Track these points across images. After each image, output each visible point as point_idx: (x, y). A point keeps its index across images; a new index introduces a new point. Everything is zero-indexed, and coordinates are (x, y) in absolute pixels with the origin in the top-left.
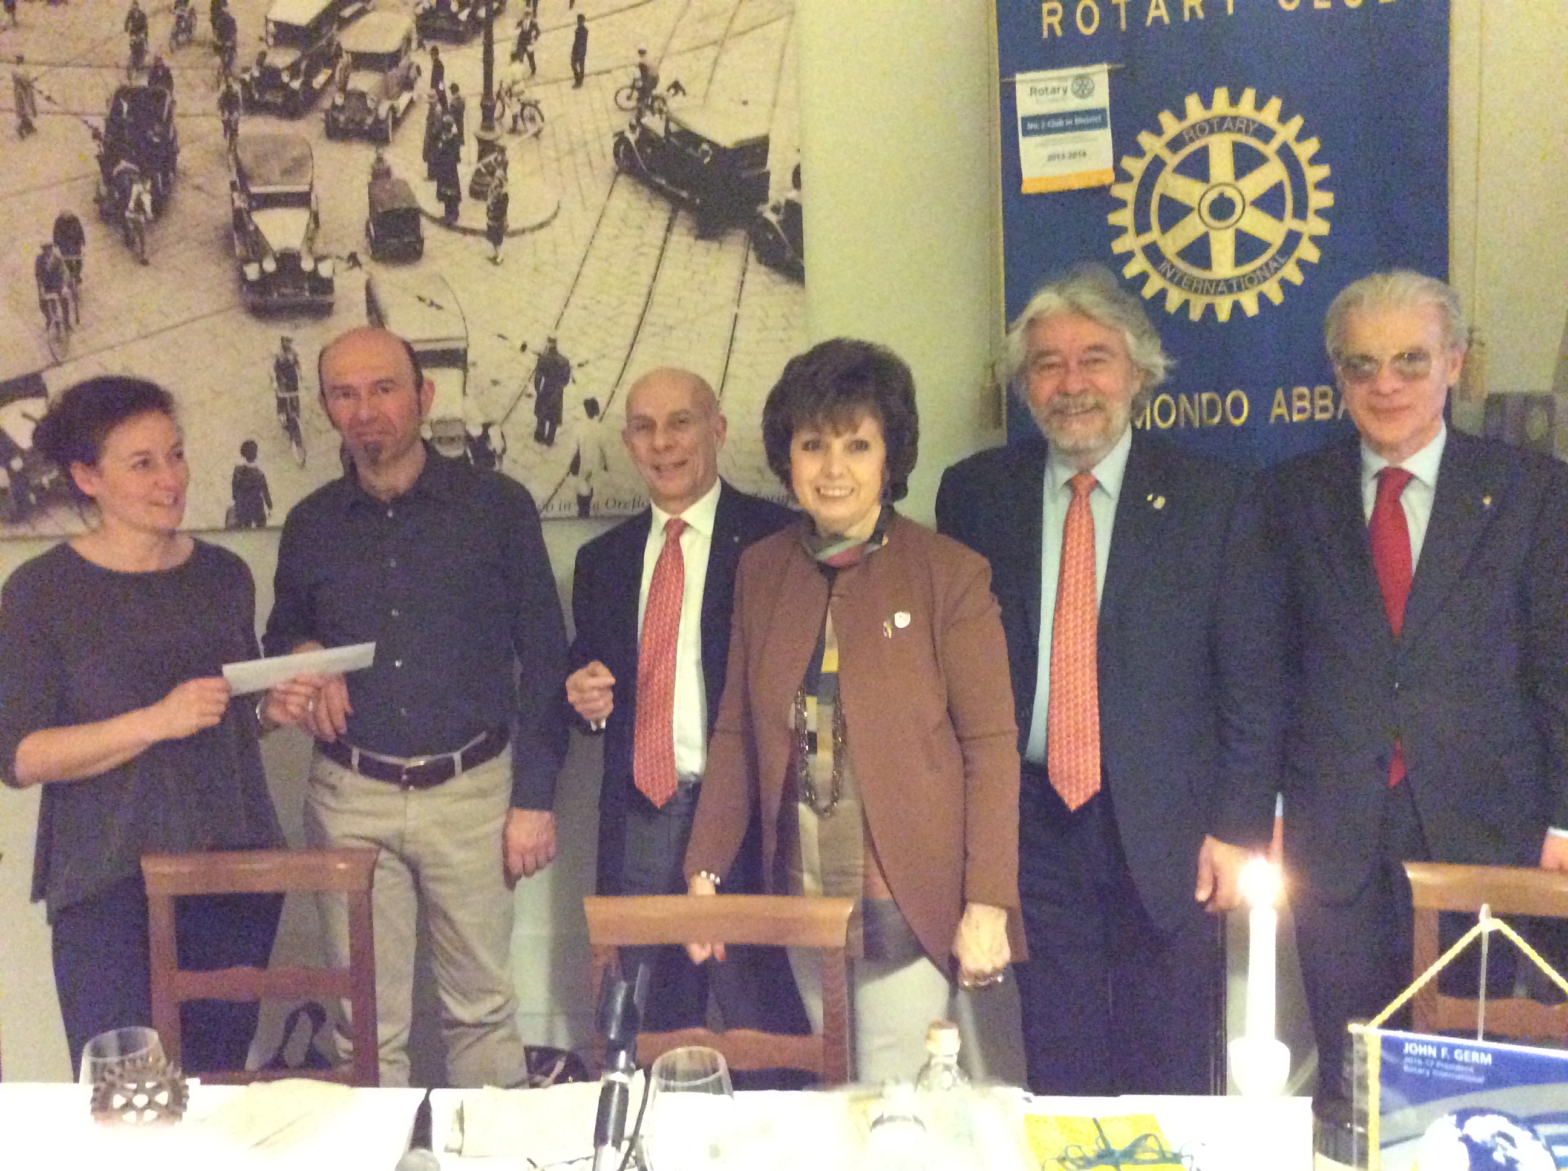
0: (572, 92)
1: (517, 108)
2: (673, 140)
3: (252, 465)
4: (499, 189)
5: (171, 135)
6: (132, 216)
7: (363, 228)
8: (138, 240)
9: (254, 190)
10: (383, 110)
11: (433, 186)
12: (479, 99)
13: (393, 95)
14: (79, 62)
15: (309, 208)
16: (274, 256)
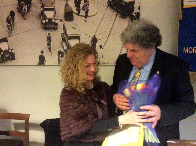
3: (43, 55)
4: (87, 9)
6: (23, 11)
7: (63, 14)
8: (24, 16)
9: (45, 7)
15: (54, 11)
16: (48, 19)
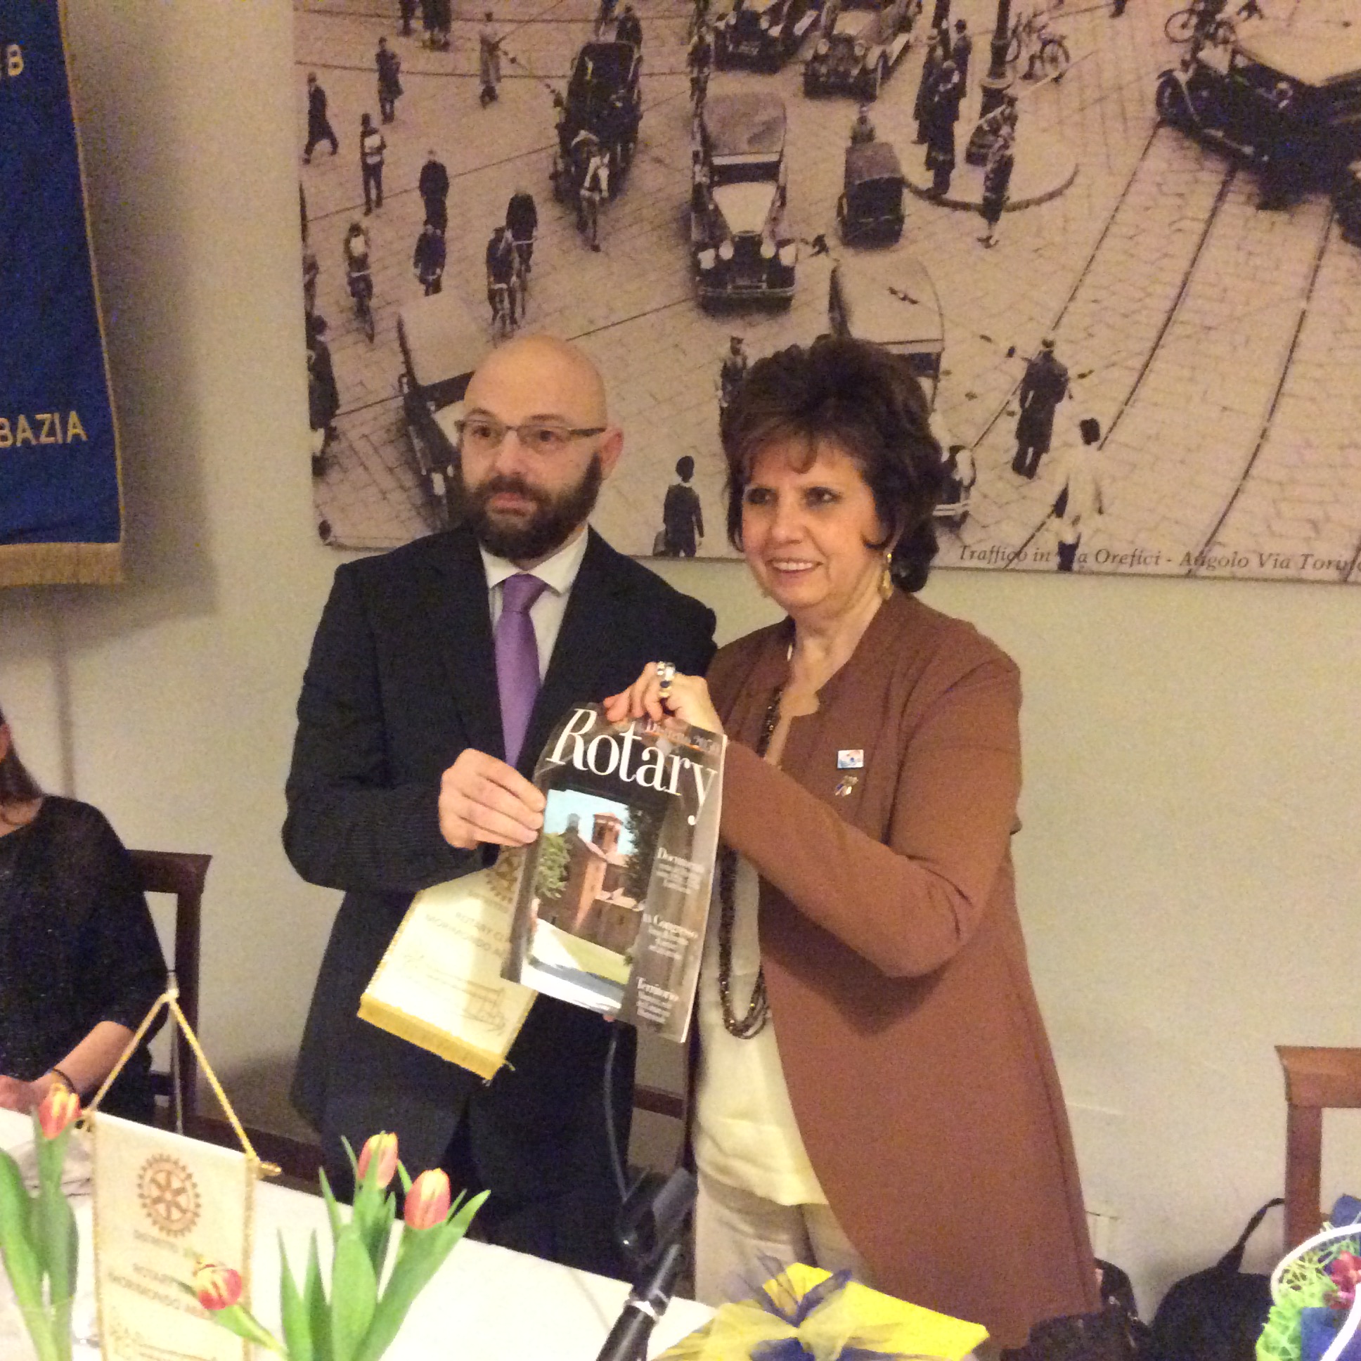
1: (1036, 47)
3: (687, 485)
4: (1001, 153)
5: (635, 96)
6: (587, 194)
7: (836, 201)
8: (590, 224)
9: (718, 161)
10: (872, 59)
11: (924, 149)
12: (990, 37)
13: (887, 38)
14: (547, 17)
15: (777, 181)
16: (733, 240)
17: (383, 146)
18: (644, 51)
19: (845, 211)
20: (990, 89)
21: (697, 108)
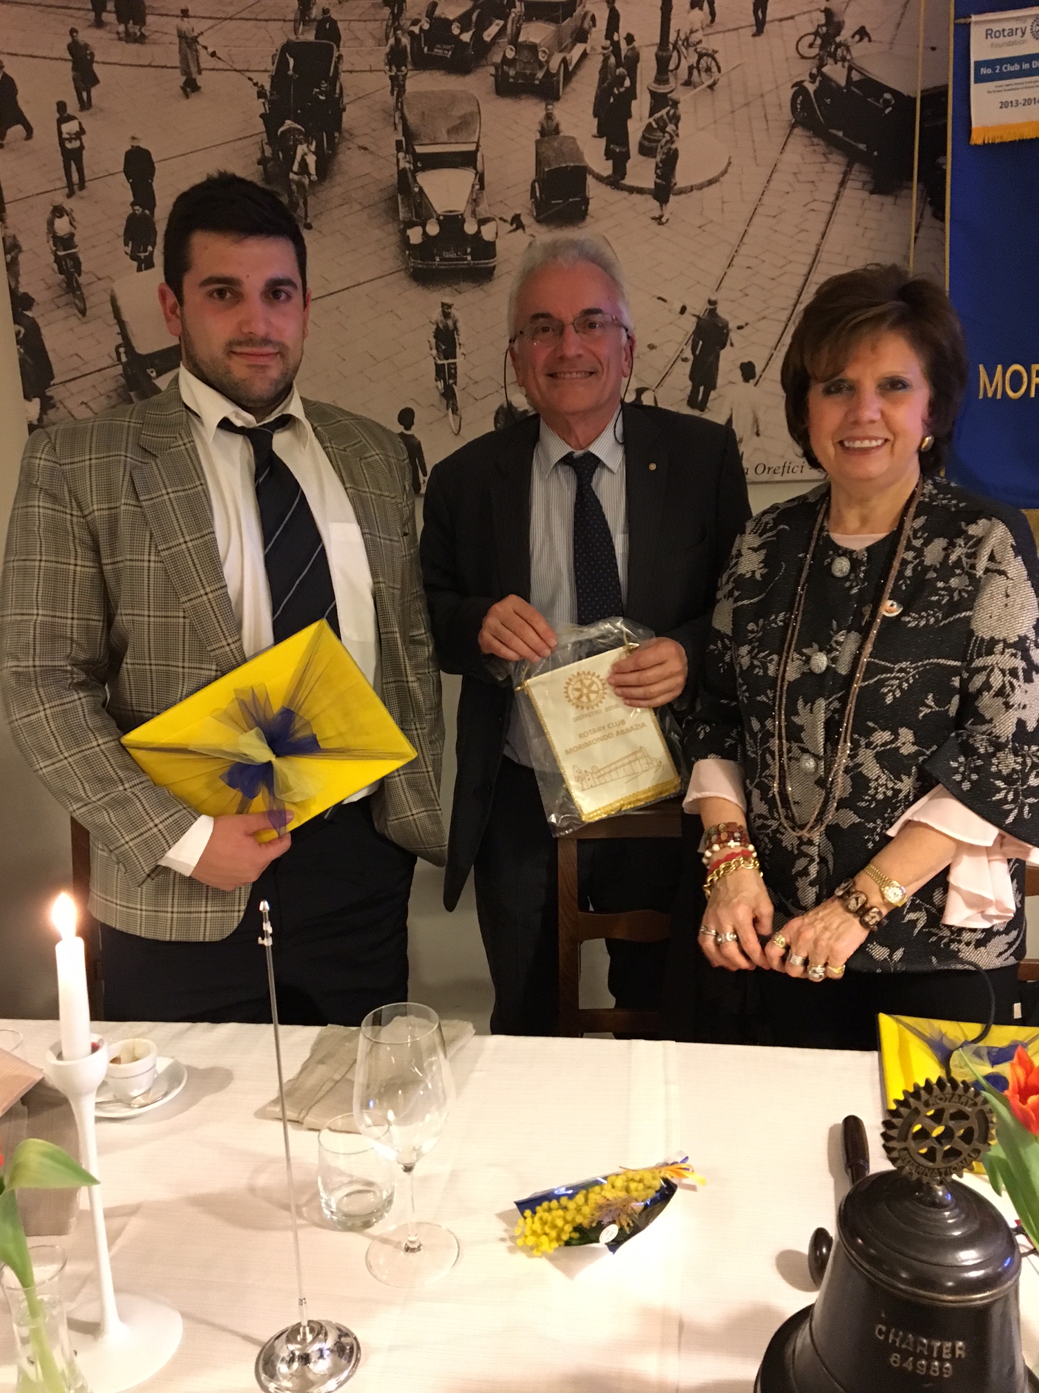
0: (751, 38)
1: (693, 59)
2: (853, 88)
3: (409, 433)
4: (669, 145)
5: (338, 91)
6: (296, 177)
7: (529, 187)
8: (301, 204)
9: (419, 149)
10: (555, 64)
11: (603, 141)
12: (655, 49)
13: (566, 47)
14: (244, 15)
15: (475, 168)
16: (438, 219)
17: (82, 131)
18: (343, 51)
19: (538, 194)
20: (655, 92)
21: (397, 103)
